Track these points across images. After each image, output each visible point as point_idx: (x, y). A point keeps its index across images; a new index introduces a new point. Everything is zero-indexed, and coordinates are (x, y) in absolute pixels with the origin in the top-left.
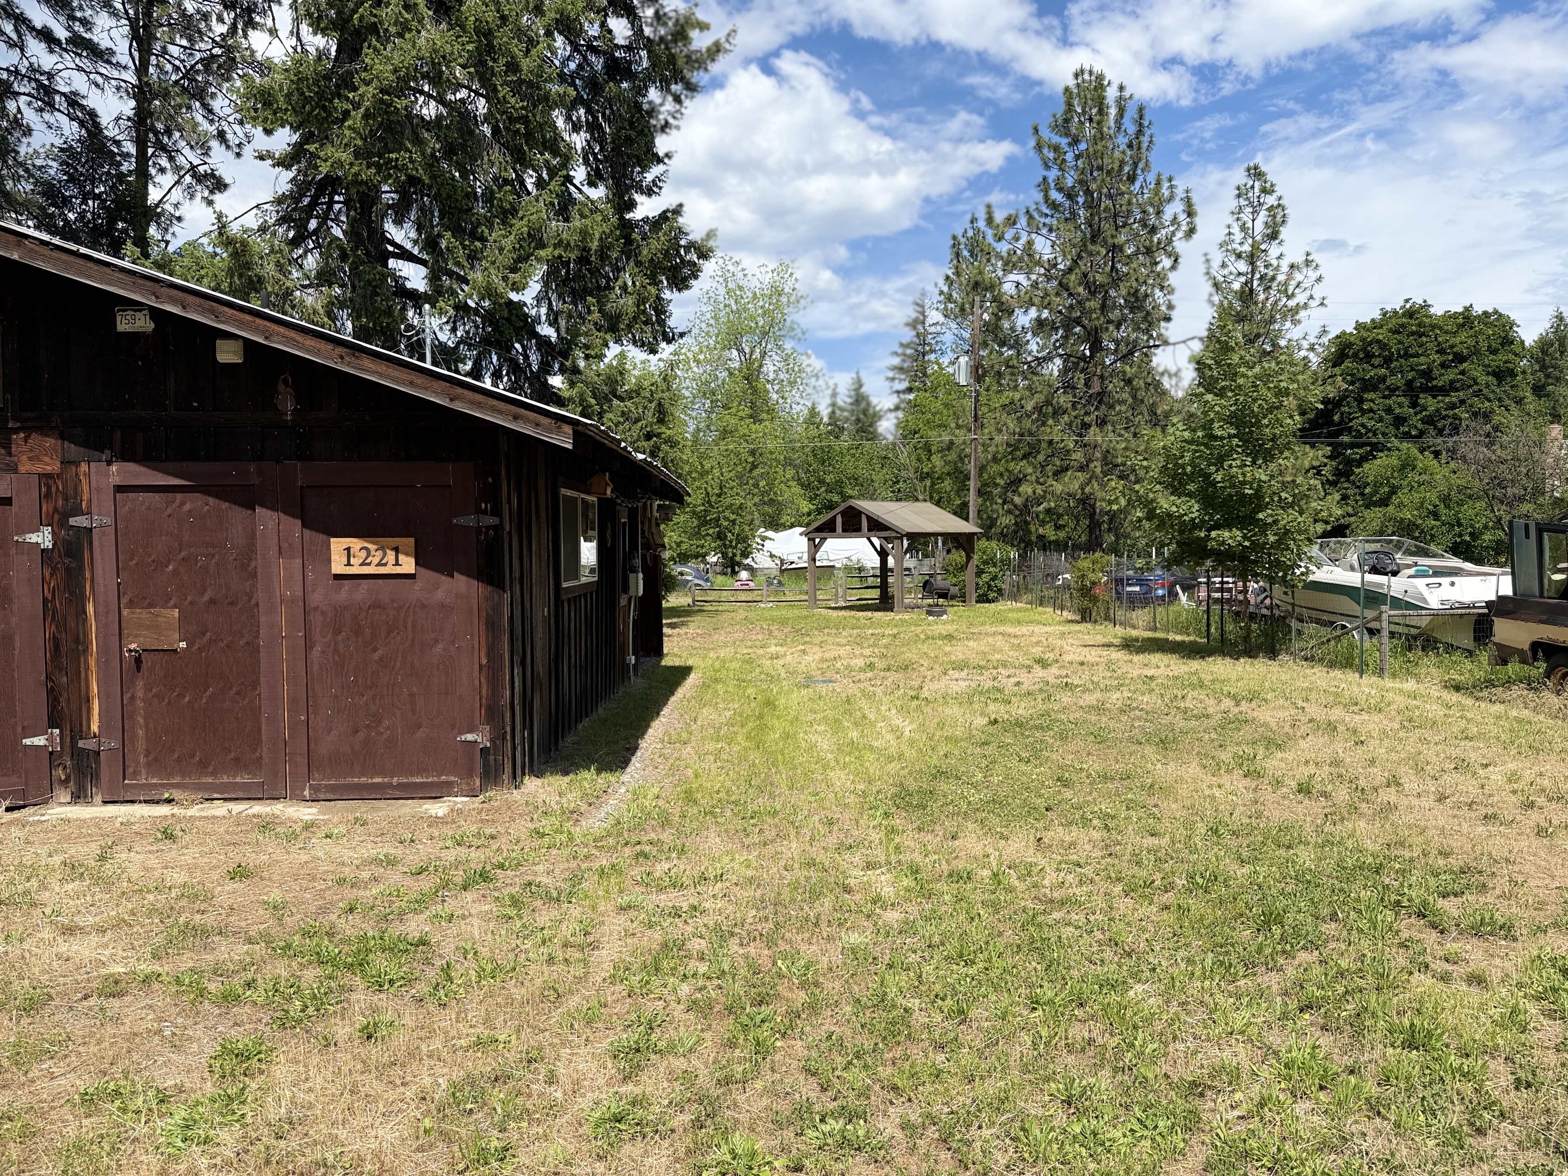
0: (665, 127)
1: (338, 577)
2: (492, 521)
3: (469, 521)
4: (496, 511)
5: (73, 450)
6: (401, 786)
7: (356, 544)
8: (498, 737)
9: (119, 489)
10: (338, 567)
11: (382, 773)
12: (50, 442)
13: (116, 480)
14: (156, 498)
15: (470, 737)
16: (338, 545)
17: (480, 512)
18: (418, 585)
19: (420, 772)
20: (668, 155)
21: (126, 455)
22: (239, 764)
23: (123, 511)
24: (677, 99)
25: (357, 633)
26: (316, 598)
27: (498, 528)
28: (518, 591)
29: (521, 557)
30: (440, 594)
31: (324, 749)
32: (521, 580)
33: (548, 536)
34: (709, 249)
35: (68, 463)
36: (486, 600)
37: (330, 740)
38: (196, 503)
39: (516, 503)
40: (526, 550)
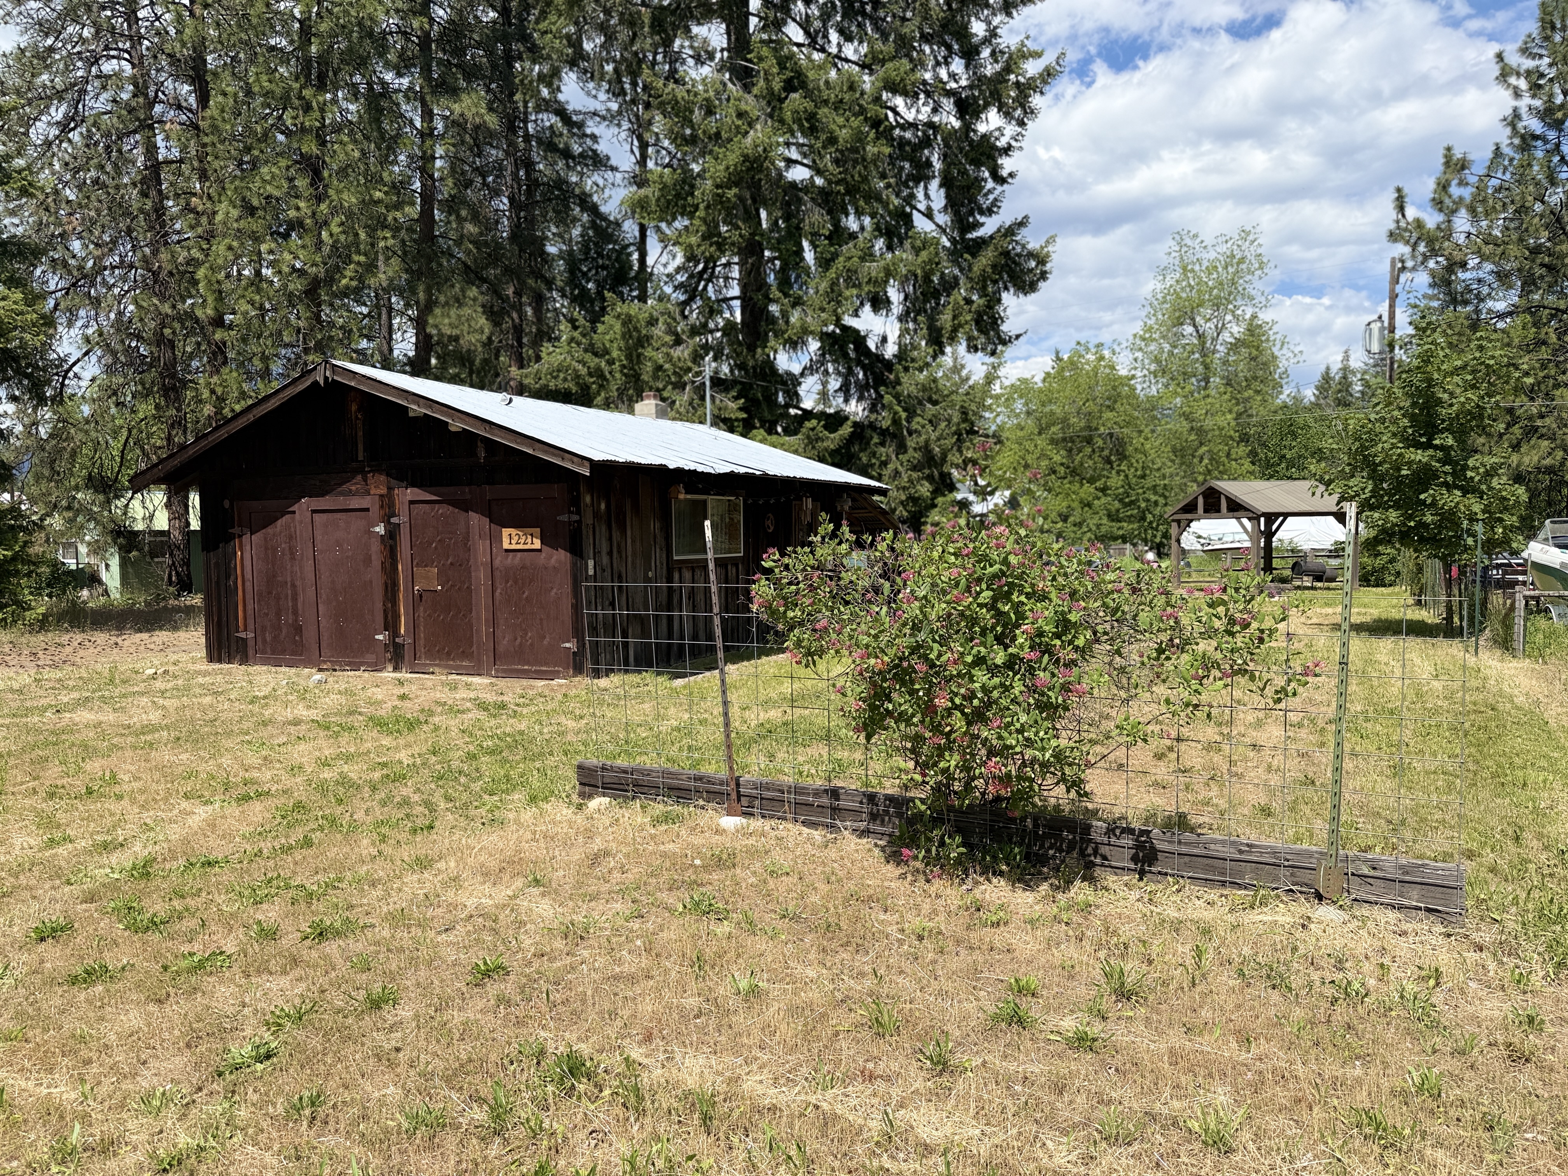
1: (507, 551)
2: (575, 518)
3: (564, 518)
4: (578, 512)
5: (393, 482)
6: (536, 672)
7: (513, 531)
8: (581, 645)
9: (411, 502)
10: (506, 546)
11: (528, 664)
12: (383, 478)
13: (409, 498)
14: (427, 507)
15: (567, 645)
16: (506, 532)
17: (570, 512)
18: (543, 555)
19: (546, 664)
20: (1011, 175)
21: (413, 485)
22: (466, 655)
23: (414, 513)
25: (516, 582)
26: (497, 562)
27: (579, 522)
28: (605, 560)
29: (610, 539)
30: (553, 561)
31: (501, 649)
32: (610, 553)
33: (654, 526)
34: (1048, 255)
35: (390, 489)
36: (574, 565)
37: (504, 644)
38: (444, 510)
39: (603, 506)
40: (616, 535)
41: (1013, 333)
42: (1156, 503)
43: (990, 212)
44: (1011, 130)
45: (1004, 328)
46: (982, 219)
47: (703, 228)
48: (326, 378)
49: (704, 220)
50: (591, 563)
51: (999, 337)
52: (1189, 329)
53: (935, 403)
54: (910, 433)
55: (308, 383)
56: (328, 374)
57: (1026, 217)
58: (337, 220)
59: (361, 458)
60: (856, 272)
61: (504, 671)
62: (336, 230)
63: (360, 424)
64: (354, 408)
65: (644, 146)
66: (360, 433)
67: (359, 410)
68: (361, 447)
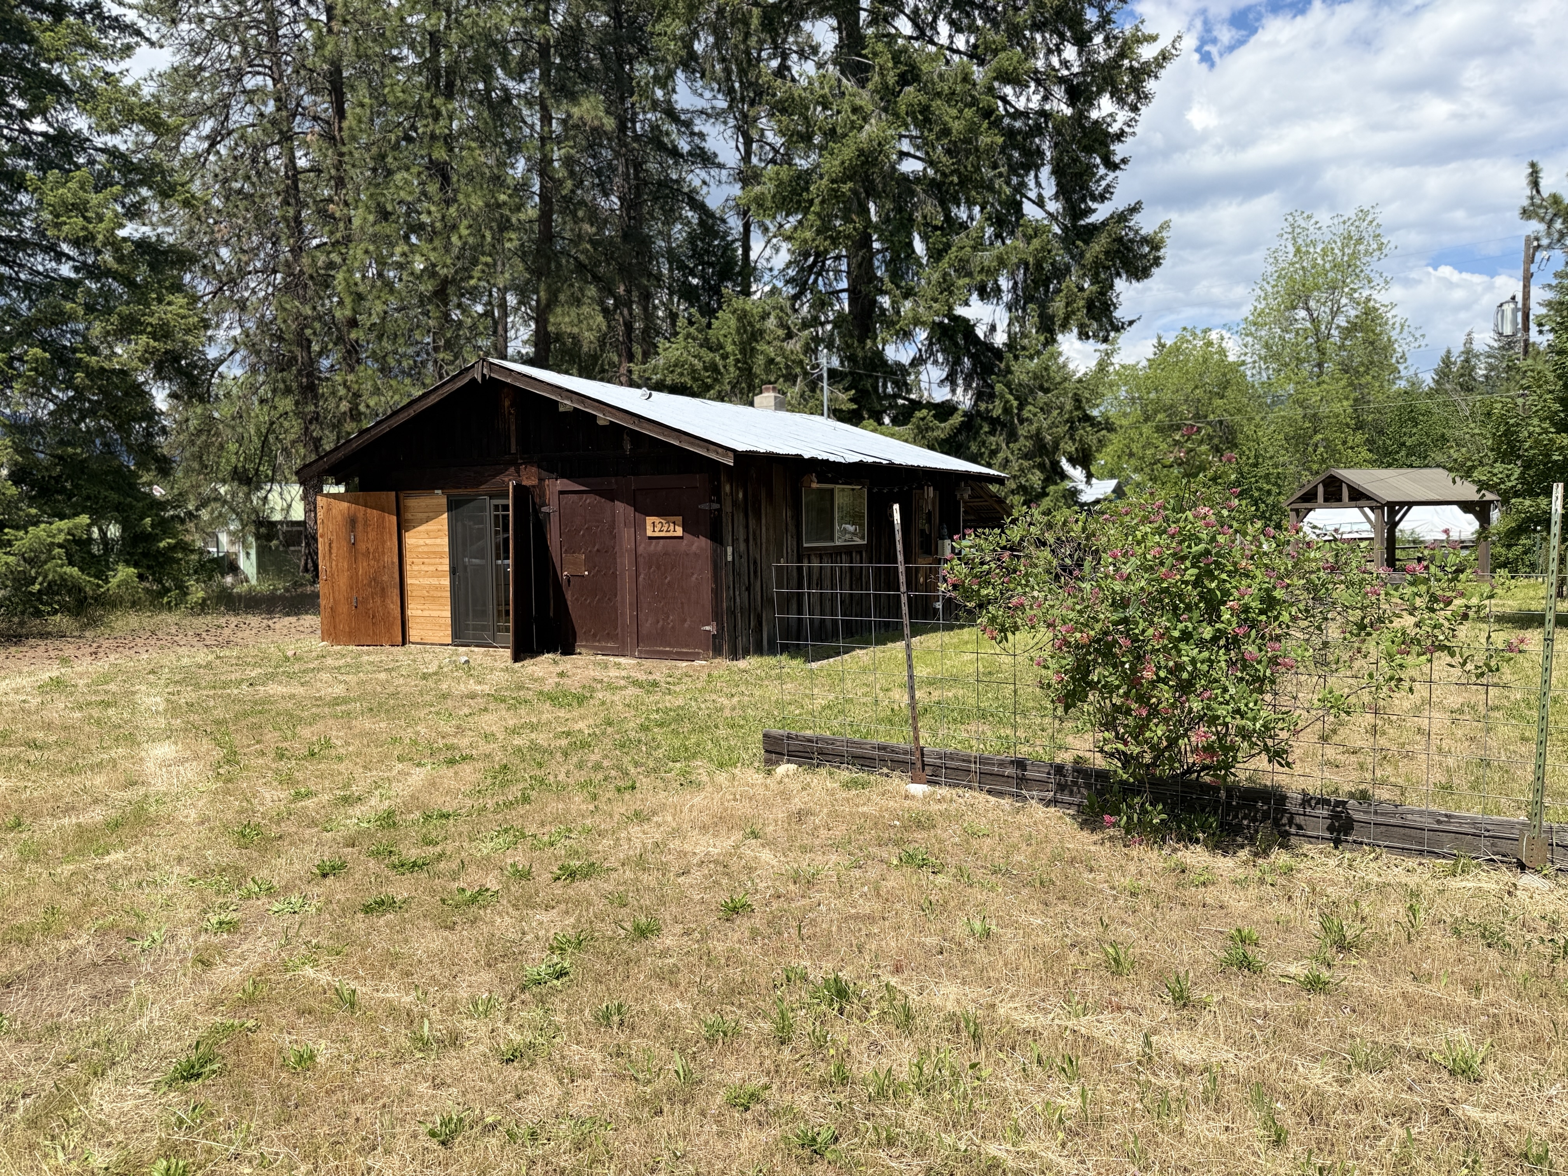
0: (1120, 136)
1: (650, 538)
2: (716, 506)
3: (705, 506)
4: (719, 501)
5: (544, 474)
6: (677, 653)
7: (656, 520)
8: (720, 628)
9: (561, 493)
10: (649, 533)
11: (670, 646)
12: (534, 469)
13: (559, 488)
14: (575, 497)
15: (707, 628)
16: (649, 520)
17: (711, 501)
18: (685, 542)
19: (687, 646)
20: (1124, 161)
21: (563, 476)
22: (610, 637)
23: (562, 504)
24: (1135, 109)
25: (658, 568)
26: (641, 549)
27: (720, 510)
28: (742, 547)
29: (747, 527)
30: (694, 548)
31: (644, 631)
32: (747, 541)
33: (786, 514)
34: (1162, 241)
35: (541, 480)
36: (714, 551)
37: (647, 626)
38: (591, 499)
39: (741, 495)
40: (752, 523)
41: (1126, 319)
42: (1269, 492)
43: (1102, 198)
44: (1123, 115)
45: (1117, 314)
46: (1094, 205)
47: (818, 223)
48: (484, 376)
49: (818, 214)
50: (730, 550)
51: (1112, 324)
52: (1302, 313)
53: (1046, 391)
54: (1021, 421)
55: (466, 380)
56: (485, 371)
57: (1139, 203)
58: (465, 222)
59: (513, 451)
60: (968, 261)
61: (647, 652)
62: (465, 232)
63: (513, 420)
64: (507, 403)
65: (748, 142)
66: (513, 428)
67: (511, 406)
68: (513, 441)
